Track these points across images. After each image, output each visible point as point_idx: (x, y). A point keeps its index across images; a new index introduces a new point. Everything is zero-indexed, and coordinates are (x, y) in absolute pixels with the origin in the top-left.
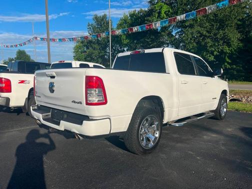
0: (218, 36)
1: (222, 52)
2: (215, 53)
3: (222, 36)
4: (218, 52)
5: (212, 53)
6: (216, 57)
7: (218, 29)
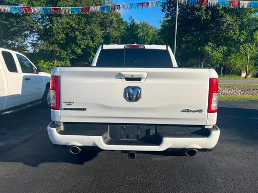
0: (86, 30)
1: (88, 46)
2: (82, 46)
3: (89, 31)
4: (85, 46)
5: (80, 46)
6: (83, 50)
7: (85, 24)
